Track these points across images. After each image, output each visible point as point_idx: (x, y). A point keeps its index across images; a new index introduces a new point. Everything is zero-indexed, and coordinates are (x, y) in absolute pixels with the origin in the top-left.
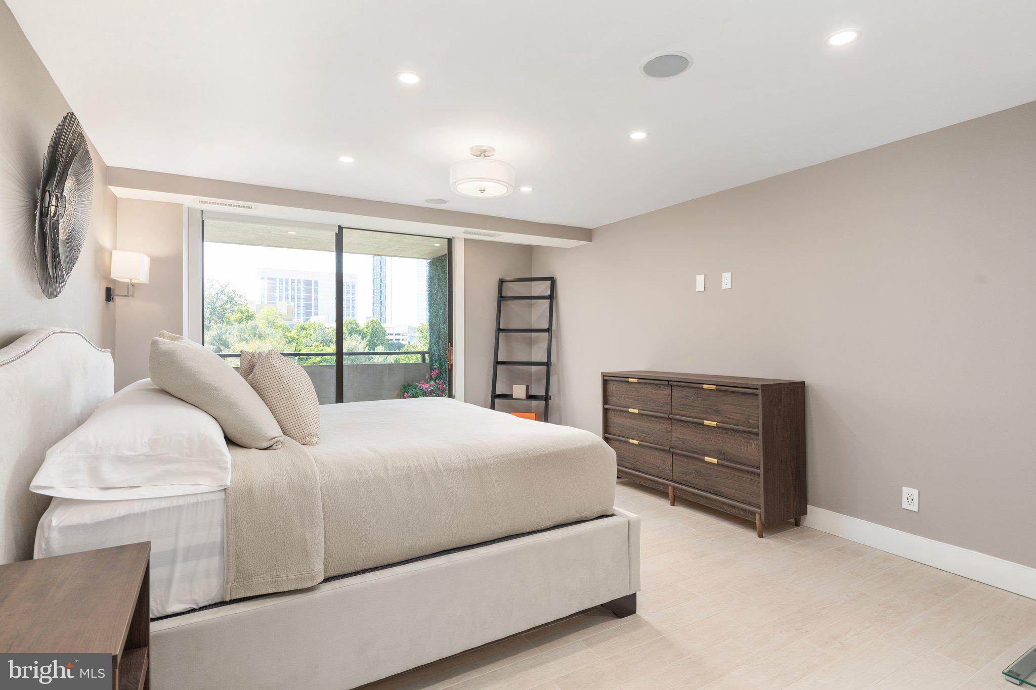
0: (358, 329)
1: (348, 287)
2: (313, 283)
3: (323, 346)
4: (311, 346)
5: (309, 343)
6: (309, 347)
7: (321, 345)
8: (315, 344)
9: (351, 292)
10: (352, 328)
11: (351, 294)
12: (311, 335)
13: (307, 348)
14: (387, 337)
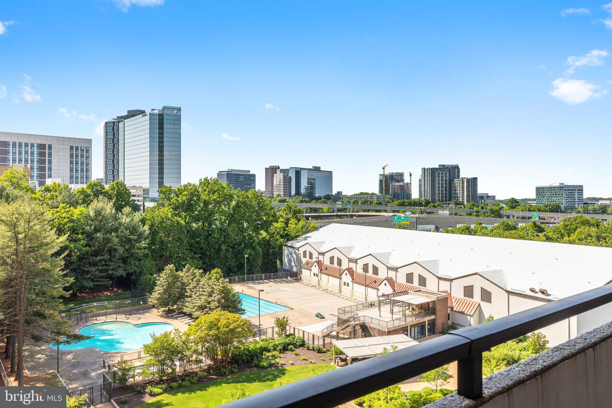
0: (103, 191)
1: (82, 151)
2: (47, 146)
3: (70, 207)
4: (58, 207)
5: (56, 204)
6: (55, 209)
7: (68, 206)
8: (61, 205)
9: (85, 156)
10: (97, 190)
11: (85, 158)
12: (57, 197)
13: (53, 209)
14: (131, 198)
